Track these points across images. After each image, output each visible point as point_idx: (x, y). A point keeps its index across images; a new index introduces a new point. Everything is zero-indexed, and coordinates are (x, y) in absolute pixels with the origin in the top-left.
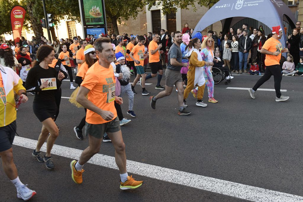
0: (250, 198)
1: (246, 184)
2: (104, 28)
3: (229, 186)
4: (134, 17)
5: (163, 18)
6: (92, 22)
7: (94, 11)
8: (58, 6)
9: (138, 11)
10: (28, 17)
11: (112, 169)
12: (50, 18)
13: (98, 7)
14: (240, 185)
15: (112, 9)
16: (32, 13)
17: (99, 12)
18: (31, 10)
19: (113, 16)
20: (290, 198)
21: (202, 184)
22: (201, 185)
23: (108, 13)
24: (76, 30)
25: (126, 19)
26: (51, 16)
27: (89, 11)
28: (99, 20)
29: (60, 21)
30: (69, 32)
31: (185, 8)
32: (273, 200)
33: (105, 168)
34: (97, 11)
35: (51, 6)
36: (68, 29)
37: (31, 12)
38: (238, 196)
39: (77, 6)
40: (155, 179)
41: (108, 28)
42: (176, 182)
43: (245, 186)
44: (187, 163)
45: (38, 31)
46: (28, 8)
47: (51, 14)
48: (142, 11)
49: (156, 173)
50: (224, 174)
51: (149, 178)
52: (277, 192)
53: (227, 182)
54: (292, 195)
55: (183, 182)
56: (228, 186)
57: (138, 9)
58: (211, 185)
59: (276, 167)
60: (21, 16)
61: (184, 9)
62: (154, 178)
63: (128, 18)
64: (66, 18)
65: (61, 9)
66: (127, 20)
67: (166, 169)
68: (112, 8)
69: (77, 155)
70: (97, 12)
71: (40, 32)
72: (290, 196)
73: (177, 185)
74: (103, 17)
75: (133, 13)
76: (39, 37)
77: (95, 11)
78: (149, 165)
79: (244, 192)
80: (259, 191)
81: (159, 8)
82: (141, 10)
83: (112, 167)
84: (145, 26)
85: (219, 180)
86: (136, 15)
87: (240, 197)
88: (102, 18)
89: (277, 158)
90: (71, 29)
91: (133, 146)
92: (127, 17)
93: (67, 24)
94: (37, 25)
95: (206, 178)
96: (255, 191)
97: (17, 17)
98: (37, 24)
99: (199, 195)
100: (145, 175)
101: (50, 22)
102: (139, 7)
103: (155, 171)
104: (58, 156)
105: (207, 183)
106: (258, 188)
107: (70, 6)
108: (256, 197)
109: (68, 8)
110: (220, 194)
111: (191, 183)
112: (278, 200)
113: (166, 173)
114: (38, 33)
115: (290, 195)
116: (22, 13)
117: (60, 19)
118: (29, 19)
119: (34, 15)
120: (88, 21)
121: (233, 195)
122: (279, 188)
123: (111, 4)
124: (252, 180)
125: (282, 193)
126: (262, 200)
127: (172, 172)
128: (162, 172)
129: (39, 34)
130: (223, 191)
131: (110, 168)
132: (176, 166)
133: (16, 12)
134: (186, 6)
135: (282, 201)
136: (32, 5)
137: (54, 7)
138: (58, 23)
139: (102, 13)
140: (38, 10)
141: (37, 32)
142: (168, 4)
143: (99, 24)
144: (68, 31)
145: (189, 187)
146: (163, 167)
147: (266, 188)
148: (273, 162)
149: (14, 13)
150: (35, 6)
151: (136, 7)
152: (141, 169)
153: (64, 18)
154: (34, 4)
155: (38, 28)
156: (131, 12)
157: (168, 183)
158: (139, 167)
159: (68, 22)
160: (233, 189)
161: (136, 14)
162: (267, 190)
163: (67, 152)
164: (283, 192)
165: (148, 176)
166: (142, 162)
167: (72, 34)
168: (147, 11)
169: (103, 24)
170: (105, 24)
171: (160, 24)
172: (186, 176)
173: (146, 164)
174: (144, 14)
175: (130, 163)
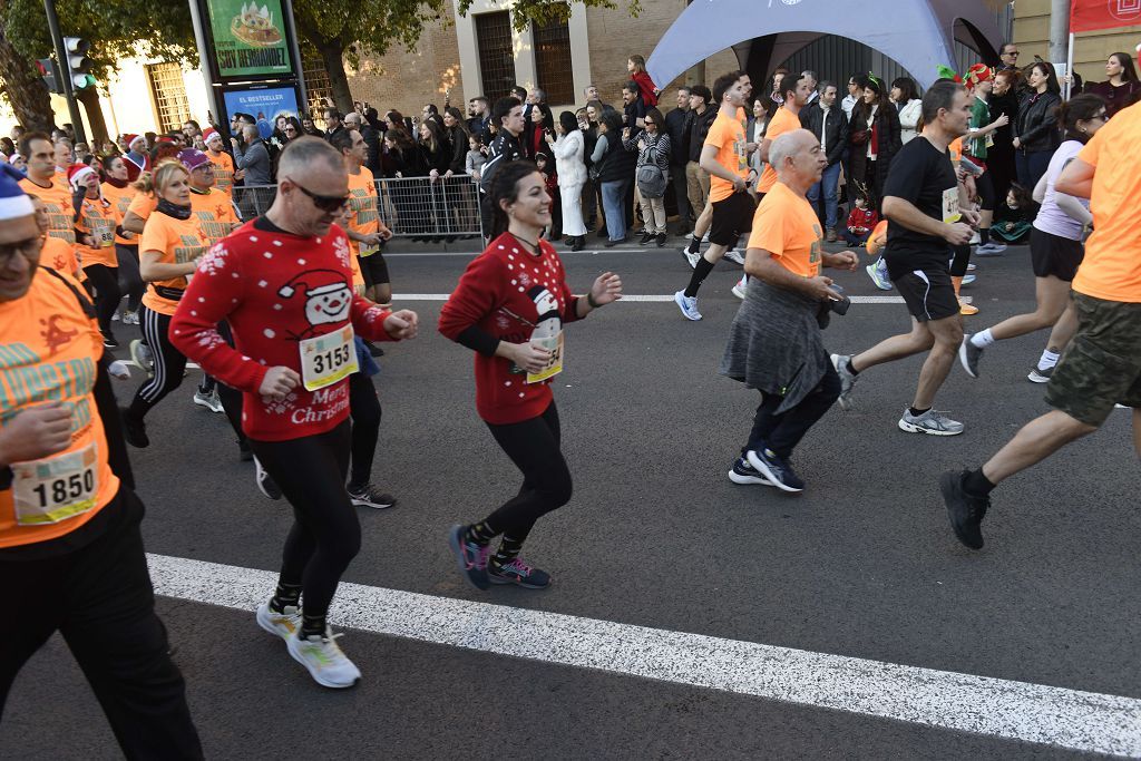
0: (830, 698)
1: (817, 650)
2: (291, 91)
3: (756, 661)
4: (406, 41)
5: (521, 44)
6: (244, 64)
7: (248, 23)
8: (105, 7)
9: (423, 19)
12: (74, 53)
13: (265, 9)
14: (796, 652)
15: (323, 15)
16: (1, 36)
17: (271, 26)
19: (325, 41)
20: (968, 690)
21: (659, 659)
22: (656, 665)
23: (306, 27)
24: (185, 99)
25: (376, 49)
26: (79, 44)
27: (229, 25)
28: (272, 56)
29: (120, 63)
30: (158, 105)
31: (601, 5)
32: (908, 700)
34: (261, 23)
36: (154, 88)
38: (786, 693)
40: (489, 655)
41: (306, 83)
42: (564, 661)
43: (813, 655)
44: (606, 586)
45: (31, 108)
47: (78, 37)
48: (438, 17)
49: (493, 631)
50: (738, 618)
51: (466, 650)
52: (924, 670)
53: (750, 646)
54: (977, 679)
55: (591, 657)
56: (752, 659)
57: (424, 9)
58: (690, 660)
59: (925, 579)
61: (596, 5)
62: (485, 647)
63: (387, 44)
64: (143, 52)
65: (117, 17)
66: (382, 52)
67: (531, 612)
68: (320, 8)
69: (193, 583)
70: (264, 27)
71: (40, 112)
72: (969, 681)
73: (569, 669)
74: (284, 45)
75: (404, 27)
77: (253, 22)
78: (467, 603)
79: (810, 677)
80: (864, 672)
81: (503, 7)
82: (435, 14)
84: (449, 78)
85: (720, 641)
86: (415, 32)
87: (795, 698)
88: (283, 49)
90: (168, 96)
91: (409, 536)
92: (381, 41)
93: (151, 77)
94: (25, 83)
95: (673, 635)
96: (849, 672)
98: (24, 79)
99: (647, 702)
100: (452, 639)
101: (77, 71)
102: (426, 4)
103: (490, 623)
105: (678, 656)
106: (858, 660)
107: (153, 7)
108: (852, 694)
109: (146, 13)
110: (724, 693)
111: (619, 660)
112: (926, 700)
113: (528, 629)
114: (32, 115)
115: (971, 678)
117: (117, 55)
120: (228, 64)
121: (771, 694)
122: (934, 656)
124: (837, 635)
125: (942, 673)
126: (873, 702)
127: (553, 622)
128: (514, 626)
129: (36, 119)
130: (735, 679)
132: (567, 601)
135: (942, 700)
137: (90, 11)
138: (111, 74)
139: (280, 30)
140: (28, 27)
141: (27, 111)
143: (272, 72)
144: (156, 101)
145: (613, 675)
146: (519, 606)
147: (885, 657)
148: (916, 562)
151: (415, 2)
152: (436, 618)
153: (133, 53)
155: (31, 93)
156: (396, 23)
157: (539, 663)
158: (428, 613)
159: (150, 68)
160: (771, 669)
161: (413, 29)
162: (890, 665)
164: (947, 670)
166: (439, 595)
167: (172, 113)
168: (458, 18)
169: (290, 71)
170: (297, 74)
171: (513, 65)
172: (603, 634)
173: (455, 601)
174: (448, 28)
175: (395, 601)
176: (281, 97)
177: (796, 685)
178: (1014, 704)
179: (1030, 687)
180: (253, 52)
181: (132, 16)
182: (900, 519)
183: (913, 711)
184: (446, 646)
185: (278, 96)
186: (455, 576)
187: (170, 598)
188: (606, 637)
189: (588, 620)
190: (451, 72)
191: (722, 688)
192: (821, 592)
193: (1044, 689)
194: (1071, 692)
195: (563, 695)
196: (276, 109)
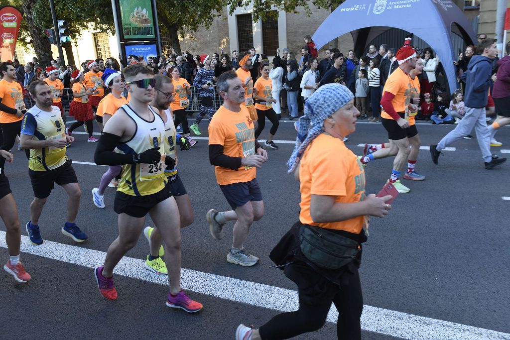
0: (383, 329)
1: (378, 306)
2: (155, 45)
4: (206, 26)
5: (256, 28)
6: (134, 34)
7: (137, 16)
8: (76, 8)
9: (214, 16)
10: (26, 26)
11: (157, 284)
12: (62, 27)
13: (145, 9)
15: (170, 13)
16: (31, 19)
17: (147, 17)
18: (30, 13)
19: (170, 24)
20: (447, 329)
23: (163, 18)
24: (109, 48)
25: (192, 29)
26: (64, 23)
27: (129, 16)
28: (147, 31)
29: (82, 32)
30: (97, 51)
31: (292, 12)
32: (420, 332)
33: (145, 282)
35: (63, 7)
36: (96, 43)
37: (30, 16)
39: (108, 8)
40: (228, 301)
41: (161, 43)
42: (262, 306)
43: (376, 309)
45: (43, 50)
46: (25, 10)
47: (64, 20)
48: (220, 15)
49: (231, 290)
51: (219, 298)
52: (427, 319)
54: (451, 324)
55: (275, 304)
57: (214, 12)
59: (429, 276)
60: (13, 25)
61: (290, 12)
62: (227, 297)
63: (197, 27)
64: (91, 27)
65: (81, 12)
66: (195, 30)
67: (248, 282)
68: (169, 10)
69: (99, 262)
70: (144, 18)
71: (45, 51)
72: (448, 324)
73: (264, 309)
74: (152, 26)
75: (205, 19)
76: (44, 60)
77: (139, 16)
78: (220, 277)
79: (374, 319)
80: (399, 318)
81: (249, 12)
82: (219, 14)
83: (157, 282)
84: (224, 42)
86: (210, 22)
88: (152, 28)
89: (432, 261)
90: (101, 47)
92: (195, 25)
93: (95, 38)
94: (40, 39)
96: (393, 318)
97: (6, 25)
100: (212, 293)
101: (63, 35)
102: (215, 10)
103: (230, 287)
104: (66, 263)
106: (397, 312)
107: (97, 8)
108: (394, 328)
109: (94, 10)
111: (287, 306)
112: (428, 332)
113: (247, 290)
114: (43, 53)
116: (15, 19)
117: (80, 28)
118: (27, 29)
119: (36, 22)
120: (127, 34)
122: (432, 312)
123: (168, 4)
124: (387, 300)
125: (436, 320)
126: (403, 332)
127: (258, 287)
128: (240, 288)
129: (44, 55)
131: (154, 283)
132: (265, 278)
133: (6, 16)
134: (294, 8)
136: (31, 5)
137: (69, 9)
138: (77, 36)
139: (151, 19)
140: (41, 14)
141: (41, 52)
142: (263, 4)
143: (147, 37)
144: (96, 48)
146: (243, 279)
147: (410, 312)
148: (425, 268)
149: (3, 18)
150: (37, 6)
151: (210, 8)
152: (206, 283)
153: (87, 28)
154: (35, 3)
155: (43, 44)
156: (202, 18)
157: (249, 306)
159: (95, 34)
161: (209, 20)
162: (412, 315)
163: (82, 256)
164: (438, 319)
165: (217, 294)
166: (208, 272)
167: (103, 54)
168: (229, 16)
169: (154, 37)
170: (157, 38)
171: (252, 37)
172: (280, 294)
173: (214, 276)
174: (224, 20)
175: (188, 274)
176: (150, 48)
177: (368, 322)
178: (469, 337)
179: (476, 329)
180: (139, 29)
181: (87, 12)
182: (419, 248)
183: (421, 337)
184: (209, 296)
185: (149, 48)
186: (215, 264)
187: (89, 268)
188: (282, 295)
189: (274, 287)
190: (225, 40)
191: (334, 322)
192: (382, 280)
193: (483, 330)
194: (496, 332)
195: (261, 321)
196: (147, 54)
